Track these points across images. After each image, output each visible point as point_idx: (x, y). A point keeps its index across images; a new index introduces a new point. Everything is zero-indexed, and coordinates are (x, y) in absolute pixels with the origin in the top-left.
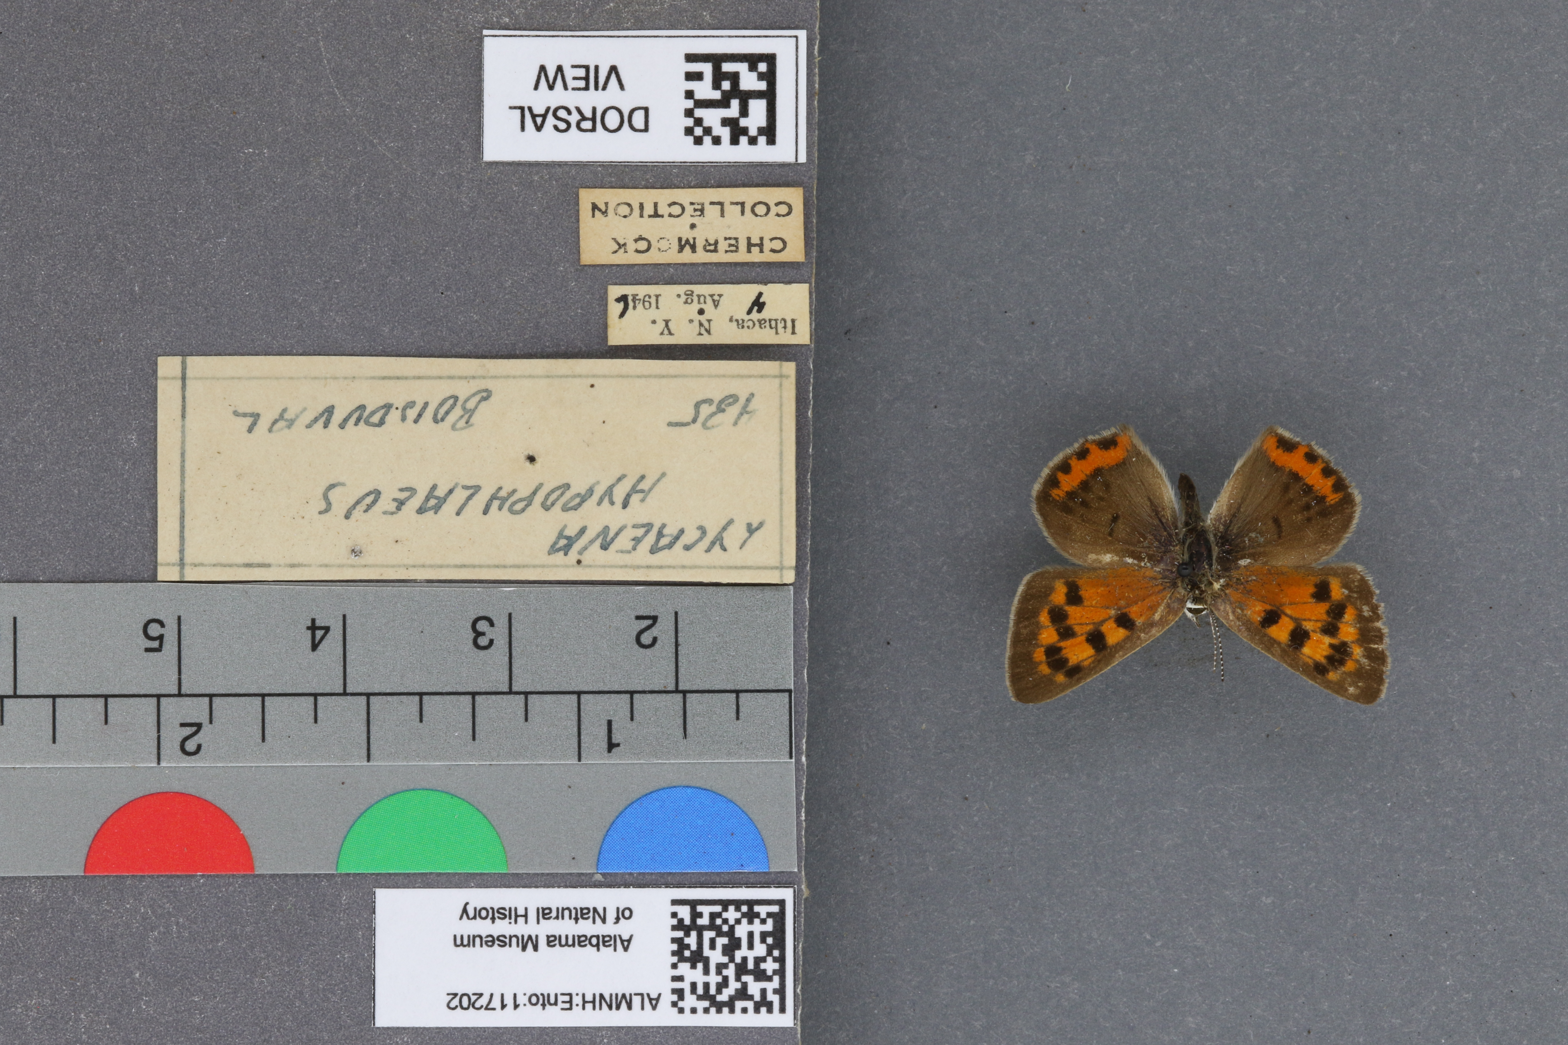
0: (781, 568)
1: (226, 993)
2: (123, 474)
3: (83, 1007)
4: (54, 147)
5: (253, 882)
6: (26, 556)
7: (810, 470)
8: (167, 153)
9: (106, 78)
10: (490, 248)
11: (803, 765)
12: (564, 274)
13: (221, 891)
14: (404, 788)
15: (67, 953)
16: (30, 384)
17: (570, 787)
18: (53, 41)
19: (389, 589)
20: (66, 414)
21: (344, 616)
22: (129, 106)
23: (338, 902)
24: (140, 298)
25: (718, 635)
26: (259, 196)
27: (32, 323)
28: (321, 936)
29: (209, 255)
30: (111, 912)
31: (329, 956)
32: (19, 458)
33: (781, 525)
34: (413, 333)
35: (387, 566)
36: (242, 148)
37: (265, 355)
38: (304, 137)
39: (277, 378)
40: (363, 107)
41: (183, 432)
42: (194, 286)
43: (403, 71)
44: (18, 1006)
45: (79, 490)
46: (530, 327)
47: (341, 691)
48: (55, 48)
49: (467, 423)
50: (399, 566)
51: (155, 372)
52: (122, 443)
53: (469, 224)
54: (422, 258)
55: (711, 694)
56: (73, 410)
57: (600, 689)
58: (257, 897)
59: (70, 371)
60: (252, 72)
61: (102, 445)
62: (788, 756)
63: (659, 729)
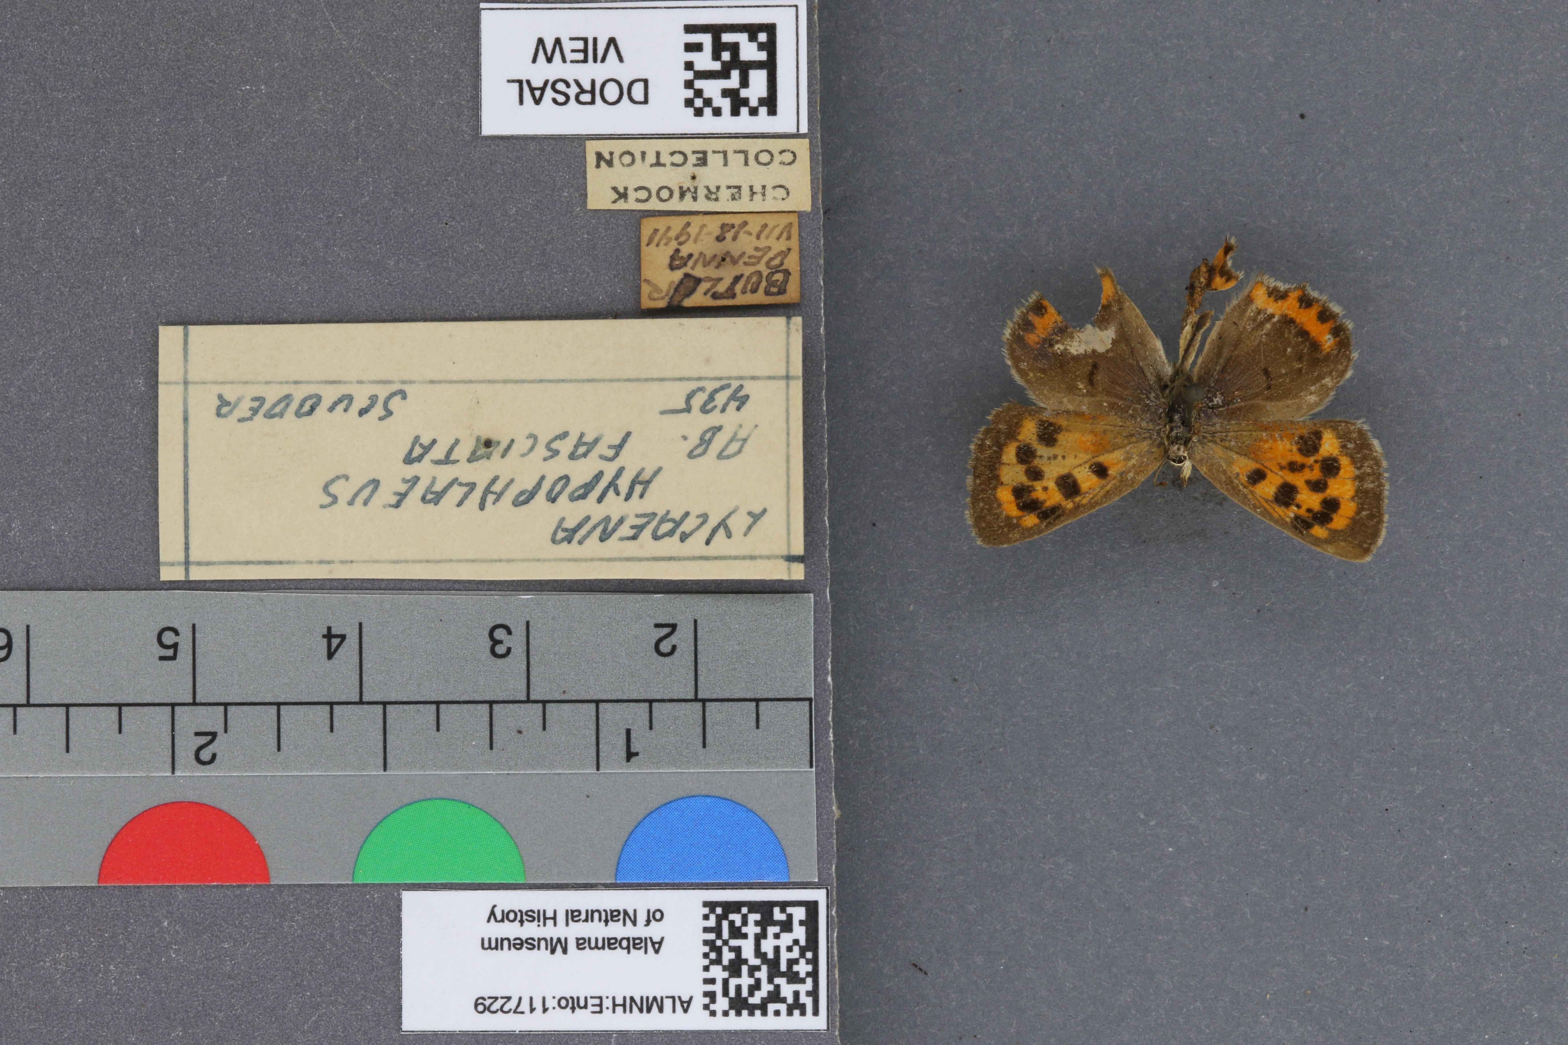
1: (256, 939)
3: (112, 958)
8: (164, 94)
9: (99, 21)
10: (493, 177)
12: (568, 199)
22: (123, 47)
29: (210, 195)
40: (359, 39)
42: (196, 227)
46: (537, 254)
53: (471, 153)
54: (425, 189)
56: (78, 356)
57: (619, 698)
59: (74, 316)
60: (246, 9)
61: (109, 390)
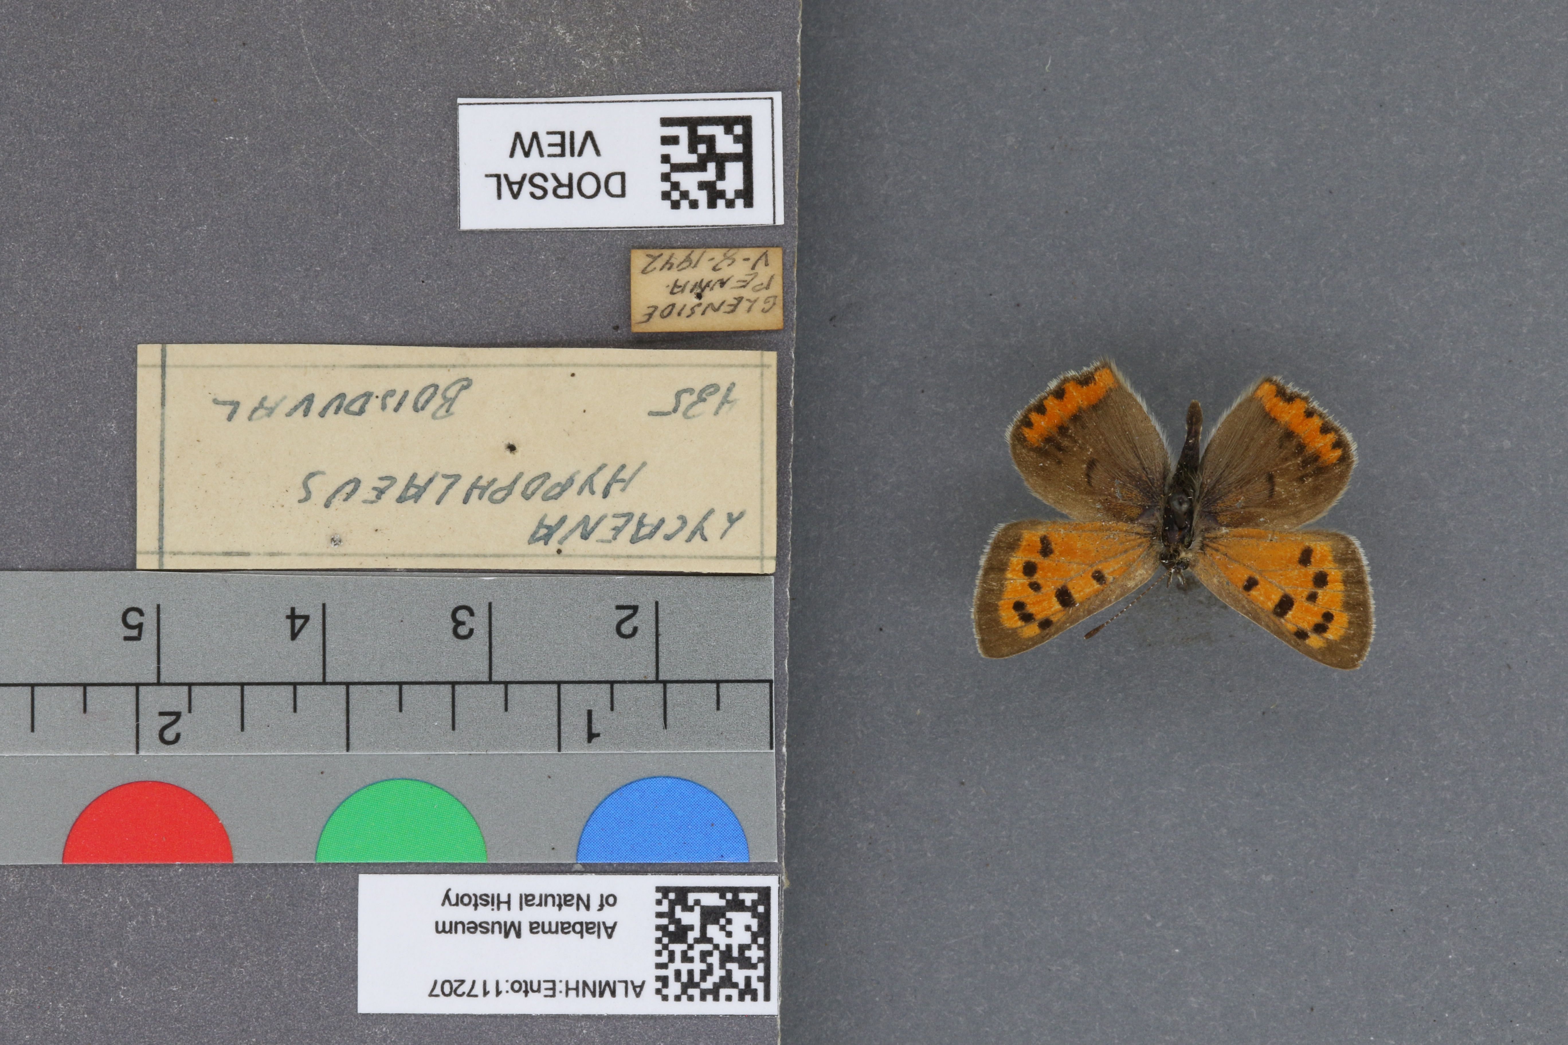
0: (762, 558)
2: (103, 462)
4: (34, 134)
5: (232, 872)
6: (5, 544)
7: (791, 460)
11: (784, 755)
13: (200, 881)
14: (384, 777)
15: (45, 943)
16: (10, 372)
17: (549, 777)
18: (34, 28)
19: (369, 579)
20: (46, 402)
21: (324, 605)
23: (317, 892)
24: (120, 285)
26: (240, 183)
27: (11, 310)
28: (300, 925)
30: (90, 901)
31: (307, 946)
33: (762, 515)
34: (393, 322)
35: (367, 555)
36: (223, 135)
37: (245, 343)
38: (285, 125)
39: (257, 366)
41: (163, 420)
43: (384, 59)
45: (58, 479)
48: (36, 34)
49: (447, 411)
50: (379, 555)
51: (135, 360)
52: (102, 431)
55: (691, 684)
58: (235, 887)
62: (769, 747)
63: (639, 719)
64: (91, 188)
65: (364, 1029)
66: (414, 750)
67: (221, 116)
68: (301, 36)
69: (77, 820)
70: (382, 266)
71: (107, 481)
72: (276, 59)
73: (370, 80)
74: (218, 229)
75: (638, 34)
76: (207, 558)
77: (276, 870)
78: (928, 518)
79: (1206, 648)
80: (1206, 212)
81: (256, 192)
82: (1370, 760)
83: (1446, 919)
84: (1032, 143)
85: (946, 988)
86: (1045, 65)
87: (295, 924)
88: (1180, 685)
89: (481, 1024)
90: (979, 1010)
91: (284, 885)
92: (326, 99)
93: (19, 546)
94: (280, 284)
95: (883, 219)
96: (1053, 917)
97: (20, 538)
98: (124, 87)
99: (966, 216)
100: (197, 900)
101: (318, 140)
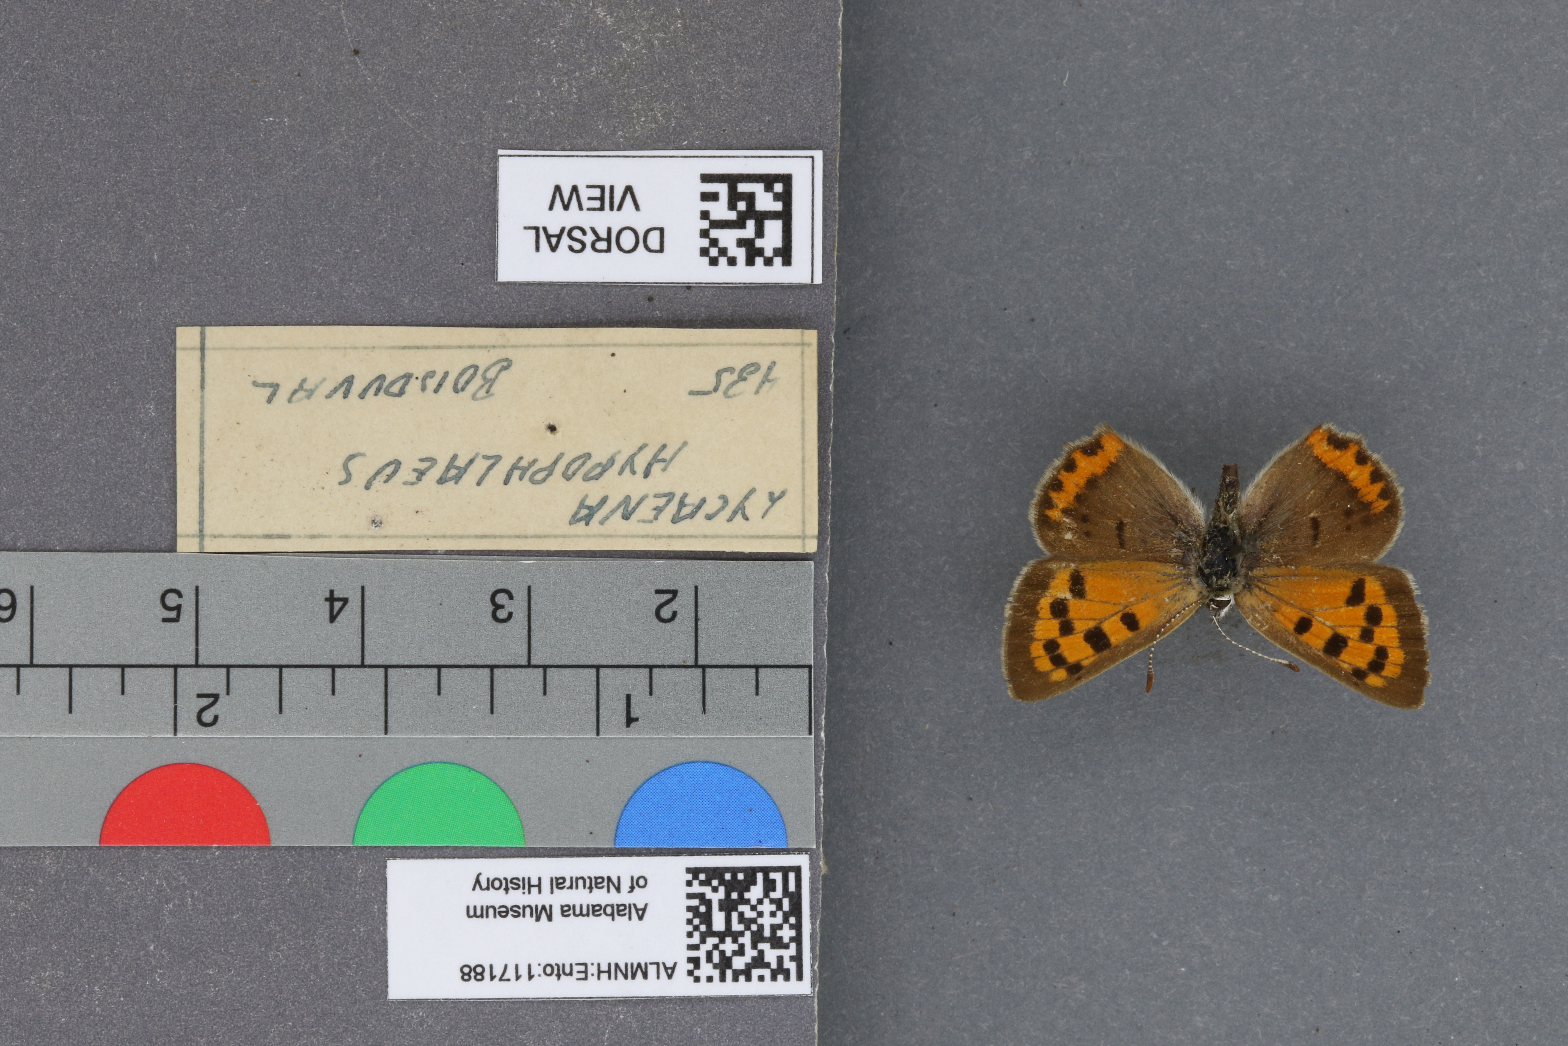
0: (803, 537)
2: (141, 444)
4: (73, 114)
5: (269, 855)
6: (43, 525)
7: (831, 445)
11: (822, 741)
13: (237, 864)
14: (422, 761)
15: (81, 925)
16: (48, 353)
17: (588, 761)
18: (74, 8)
19: (408, 561)
20: (84, 383)
21: (363, 588)
23: (354, 876)
24: (159, 267)
25: (738, 609)
26: (279, 165)
27: (50, 291)
28: (337, 909)
30: (126, 884)
31: (344, 929)
32: (36, 427)
33: (804, 494)
34: (433, 304)
35: (408, 537)
36: (262, 116)
37: (284, 325)
38: (324, 106)
39: (296, 348)
41: (202, 403)
43: (424, 41)
44: (32, 977)
45: (96, 460)
47: (359, 663)
48: (75, 14)
49: (487, 392)
50: (420, 537)
51: (174, 341)
52: (140, 413)
55: (730, 669)
58: (272, 870)
62: (807, 732)
63: (678, 704)
64: (131, 168)
65: (401, 1013)
66: (452, 734)
67: (261, 97)
68: (341, 17)
69: (115, 801)
70: (421, 248)
71: (145, 463)
72: (316, 40)
73: (410, 61)
74: (258, 211)
75: (678, 17)
76: (247, 540)
77: (314, 853)
78: (940, 533)
79: (1216, 667)
80: (1222, 229)
81: (296, 173)
82: (1378, 781)
83: (1453, 941)
84: (1049, 158)
85: (951, 1004)
86: (1062, 80)
87: (332, 907)
88: (1189, 703)
89: (518, 1009)
90: (984, 1026)
91: (321, 869)
92: (366, 80)
93: (57, 528)
94: (320, 266)
95: (898, 232)
96: (1060, 934)
97: (58, 519)
98: (163, 67)
99: (981, 230)
100: (234, 884)
101: (358, 122)
